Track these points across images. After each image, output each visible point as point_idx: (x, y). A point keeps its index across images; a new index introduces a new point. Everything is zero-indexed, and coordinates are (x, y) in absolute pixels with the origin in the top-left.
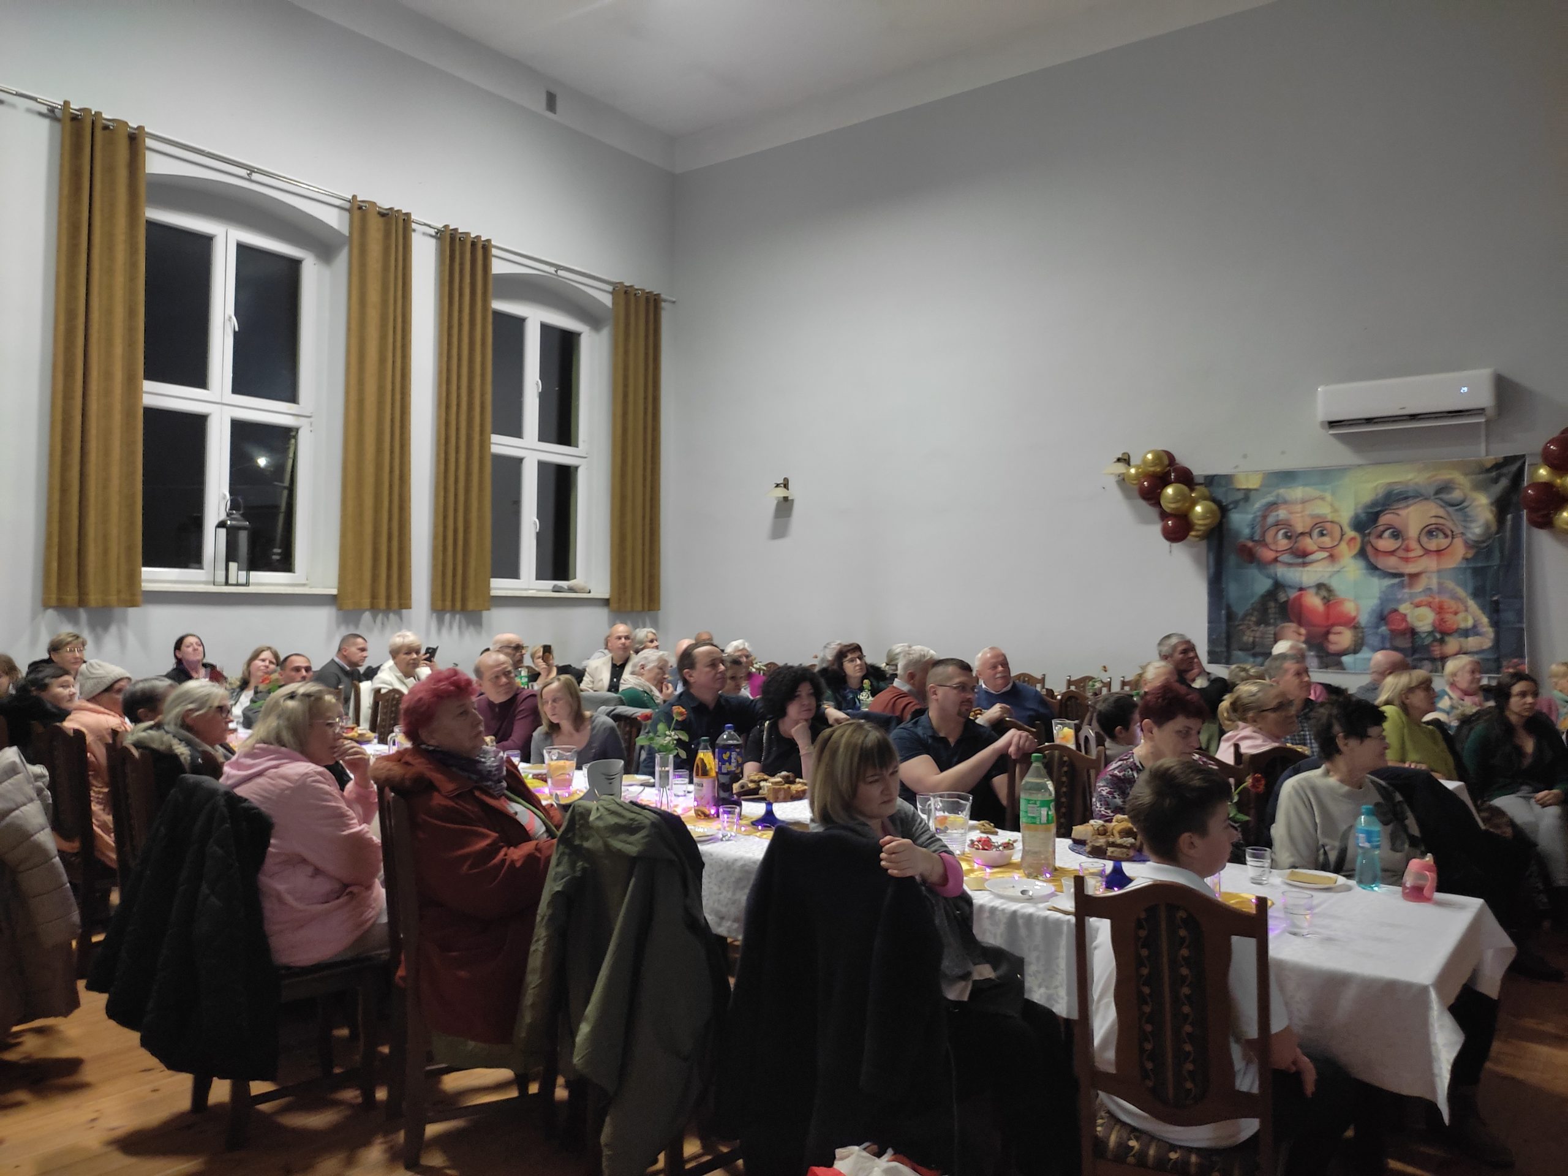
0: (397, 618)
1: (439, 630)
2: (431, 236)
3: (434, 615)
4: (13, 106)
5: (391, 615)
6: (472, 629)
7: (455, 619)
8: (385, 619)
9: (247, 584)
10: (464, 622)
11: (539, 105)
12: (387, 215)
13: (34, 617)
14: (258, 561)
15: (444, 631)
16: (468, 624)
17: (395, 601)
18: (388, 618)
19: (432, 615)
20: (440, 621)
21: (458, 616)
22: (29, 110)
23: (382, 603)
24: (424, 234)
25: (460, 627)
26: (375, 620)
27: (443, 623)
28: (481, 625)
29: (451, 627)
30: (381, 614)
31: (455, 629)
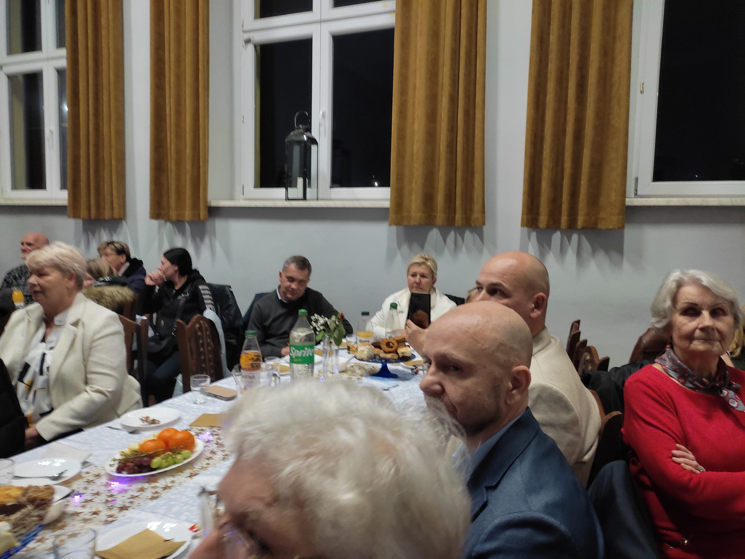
6: (601, 255)
7: (569, 240)
8: (459, 238)
10: (586, 245)
18: (463, 239)
21: (575, 237)
25: (579, 254)
26: (445, 240)
27: (549, 246)
28: (620, 251)
29: (563, 251)
30: (452, 233)
31: (571, 255)
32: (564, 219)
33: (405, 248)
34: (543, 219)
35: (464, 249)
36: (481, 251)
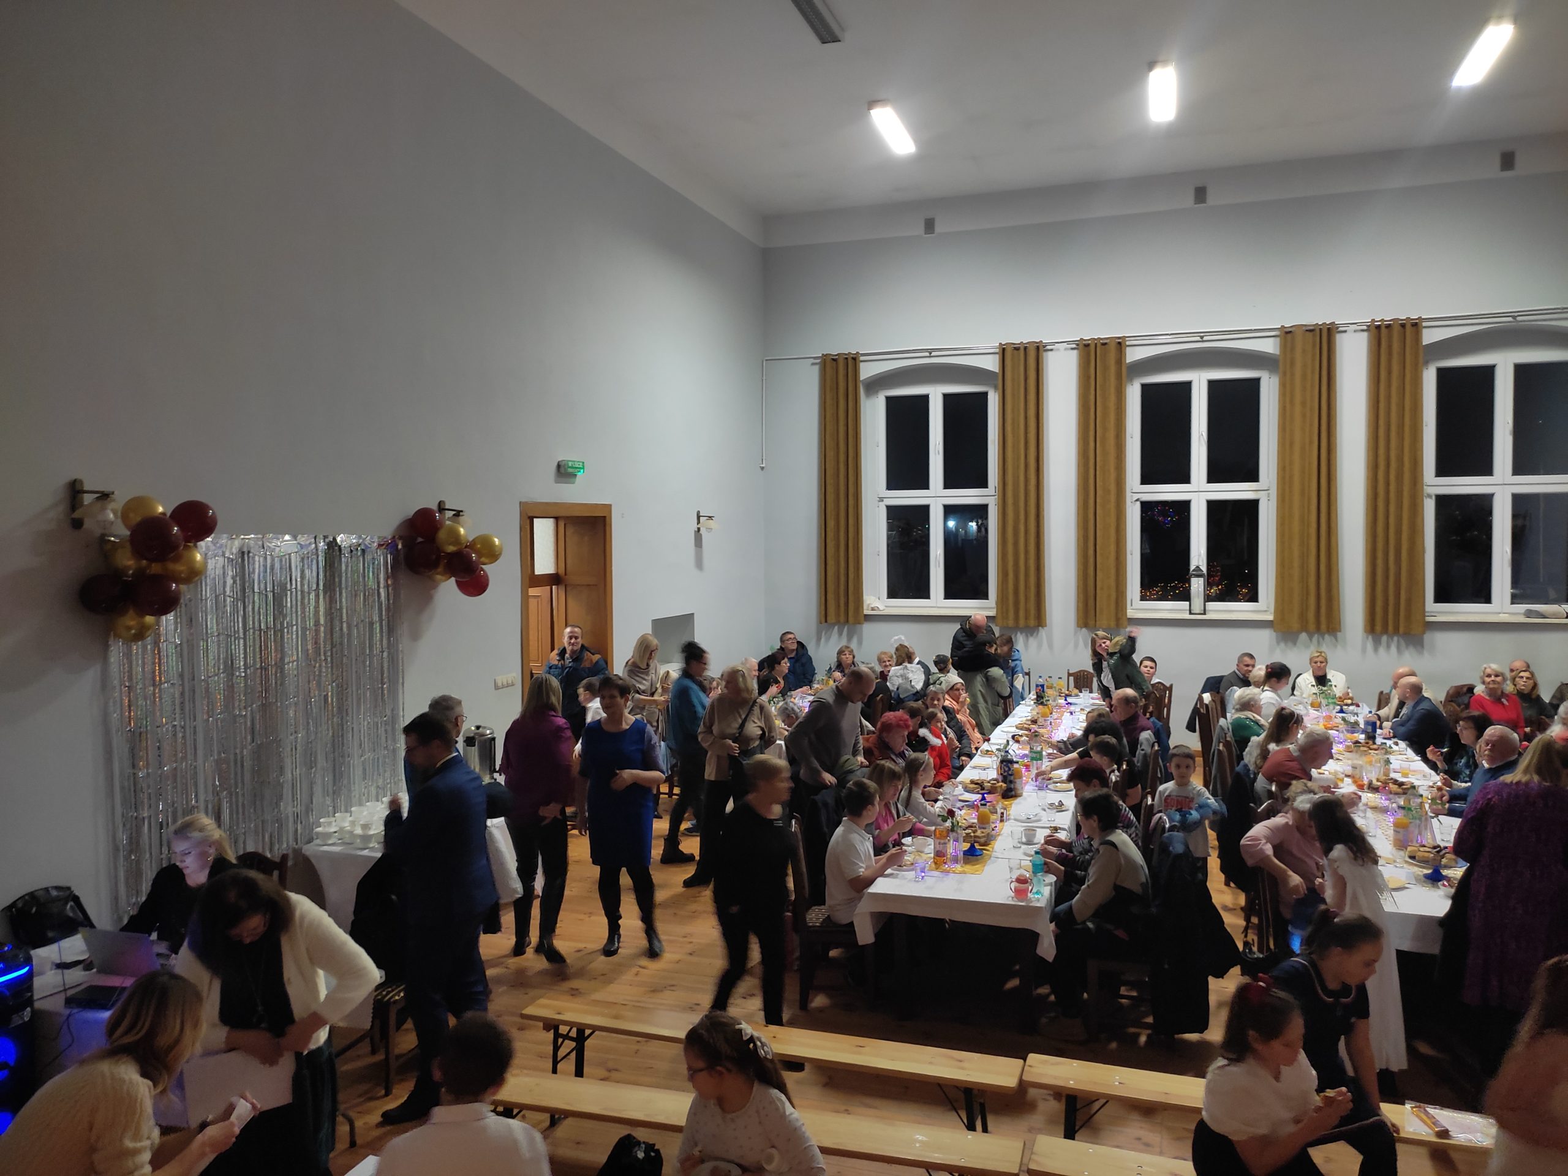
0: (1333, 638)
1: (1376, 650)
2: (1363, 330)
3: (1370, 637)
4: (1058, 350)
5: (1327, 636)
6: (1411, 649)
7: (1392, 640)
8: (1321, 639)
9: (1204, 613)
10: (1402, 642)
11: (1492, 169)
12: (1311, 330)
13: (1076, 633)
14: (1227, 595)
15: (1382, 650)
16: (1407, 645)
17: (1323, 626)
18: (1323, 639)
19: (1367, 638)
20: (1377, 643)
21: (1395, 638)
22: (1066, 349)
23: (1312, 626)
24: (1355, 331)
25: (1398, 648)
26: (1311, 640)
27: (1380, 643)
28: (1422, 646)
29: (1388, 647)
30: (1316, 635)
31: (1393, 649)
32: (1391, 628)
33: (1282, 645)
34: (1378, 628)
35: (1324, 645)
36: (1336, 646)
